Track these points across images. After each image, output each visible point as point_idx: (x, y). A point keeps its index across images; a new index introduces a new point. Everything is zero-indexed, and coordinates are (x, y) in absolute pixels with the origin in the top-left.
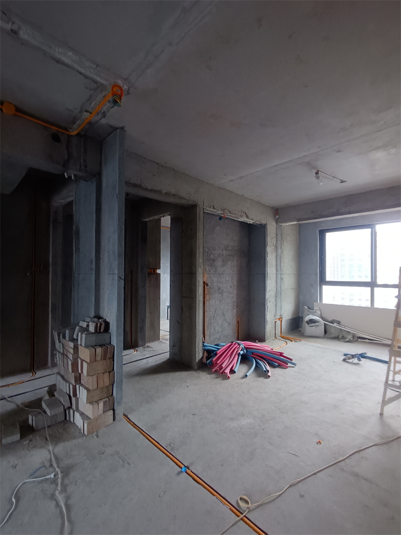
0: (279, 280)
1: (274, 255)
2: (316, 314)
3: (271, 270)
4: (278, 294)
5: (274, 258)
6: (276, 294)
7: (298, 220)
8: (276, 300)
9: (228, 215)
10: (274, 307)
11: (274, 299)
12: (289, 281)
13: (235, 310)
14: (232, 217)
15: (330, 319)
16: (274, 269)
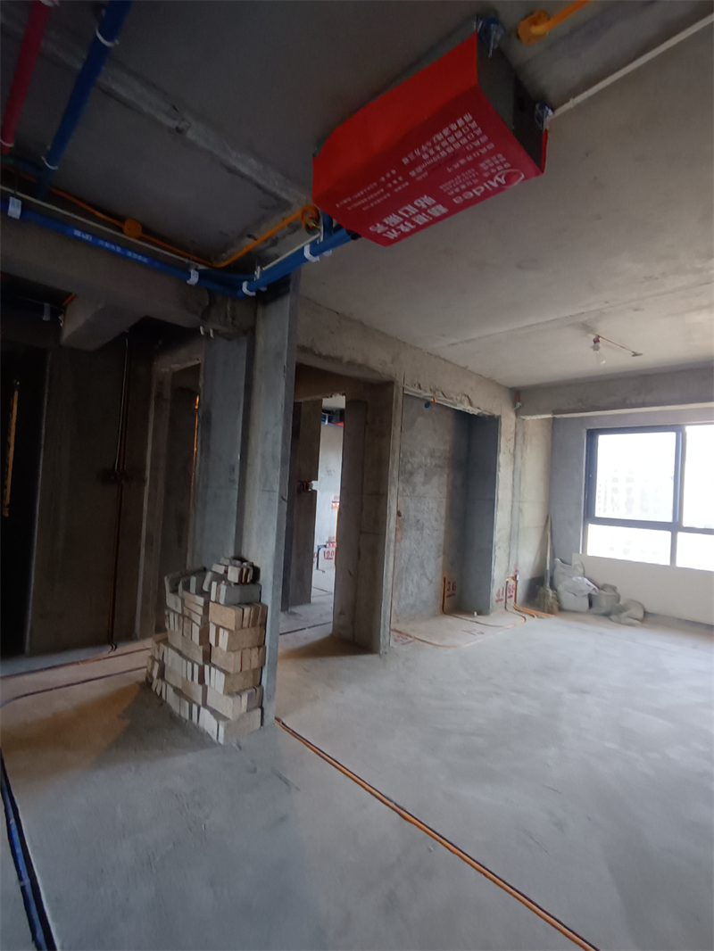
0: (516, 512)
1: (510, 468)
2: (576, 572)
3: (503, 494)
4: (513, 536)
5: (510, 473)
6: (510, 536)
7: (555, 412)
8: (510, 545)
9: (440, 400)
10: (506, 558)
11: (507, 544)
12: (532, 515)
13: (441, 559)
14: (447, 402)
16: (509, 494)
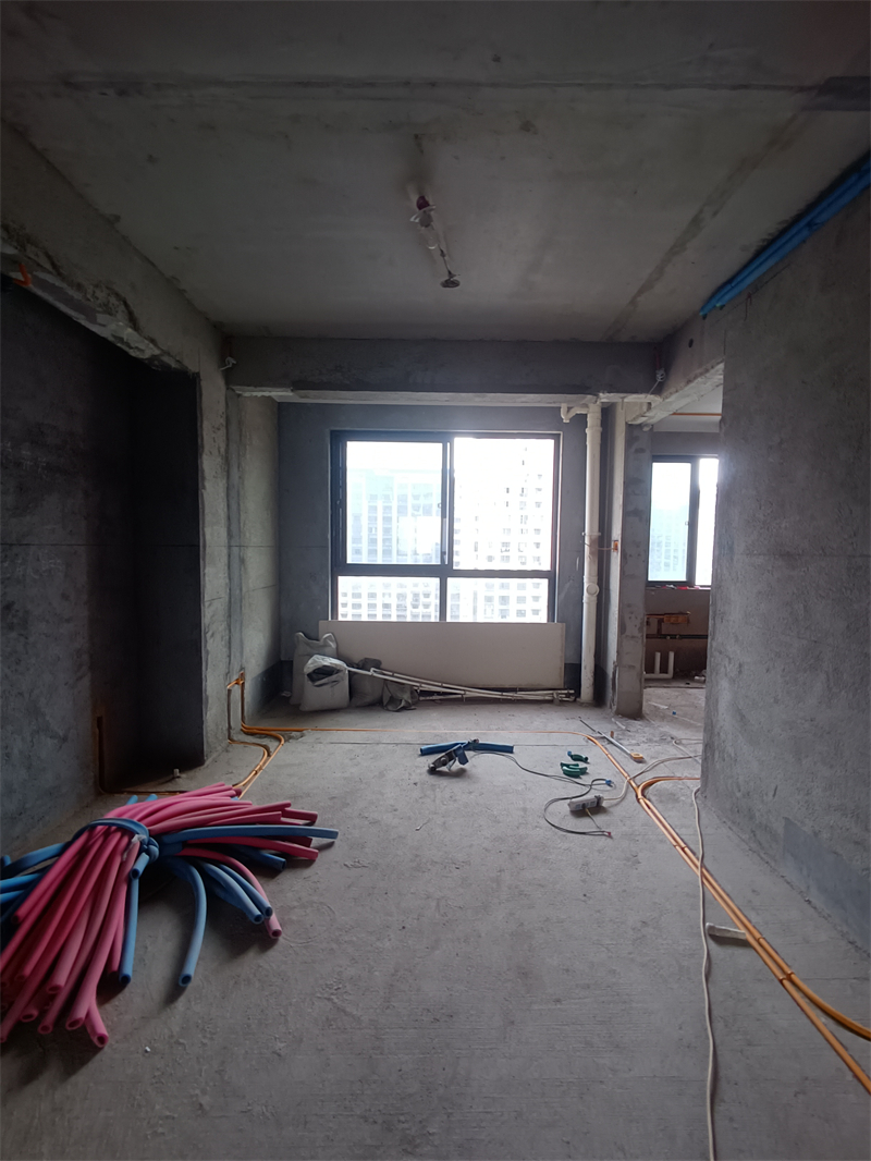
0: (235, 564)
1: (222, 484)
2: (327, 650)
3: (214, 534)
4: (235, 607)
5: (223, 494)
6: (230, 608)
8: (229, 626)
10: (226, 650)
11: (224, 625)
12: (259, 567)
13: (86, 681)
15: (357, 658)
16: (223, 532)
